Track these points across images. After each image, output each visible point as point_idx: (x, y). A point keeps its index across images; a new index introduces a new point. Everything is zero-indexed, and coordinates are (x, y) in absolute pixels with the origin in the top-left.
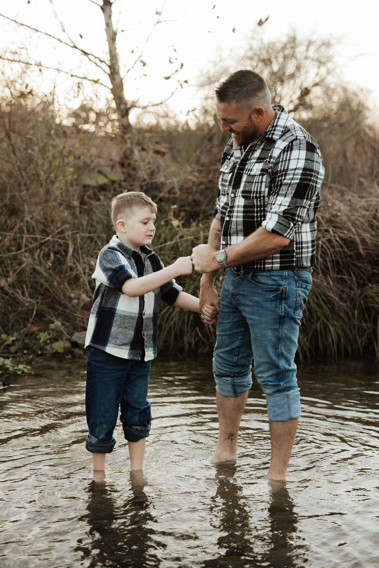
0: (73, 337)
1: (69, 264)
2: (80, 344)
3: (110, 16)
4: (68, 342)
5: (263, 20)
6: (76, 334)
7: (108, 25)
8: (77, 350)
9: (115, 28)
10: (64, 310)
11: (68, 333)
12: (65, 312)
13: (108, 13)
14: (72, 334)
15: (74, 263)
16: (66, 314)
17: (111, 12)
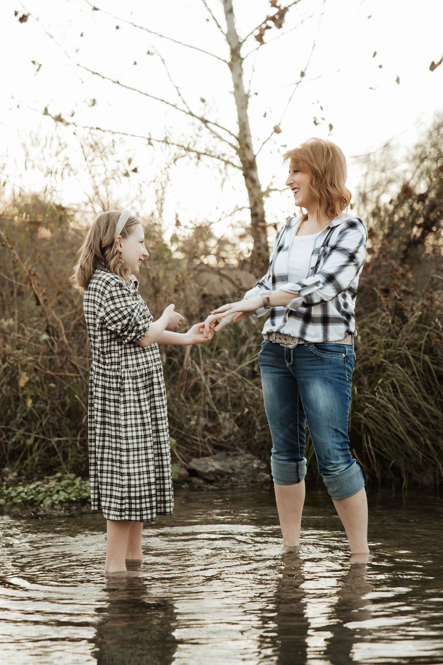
0: (191, 464)
1: (185, 368)
2: (199, 471)
3: (240, 75)
4: (183, 469)
5: (436, 62)
6: (195, 460)
7: (238, 86)
8: (195, 479)
9: (246, 90)
10: (179, 430)
11: (183, 460)
12: (180, 433)
13: (239, 71)
14: (188, 461)
15: (193, 367)
16: (181, 436)
17: (242, 70)
